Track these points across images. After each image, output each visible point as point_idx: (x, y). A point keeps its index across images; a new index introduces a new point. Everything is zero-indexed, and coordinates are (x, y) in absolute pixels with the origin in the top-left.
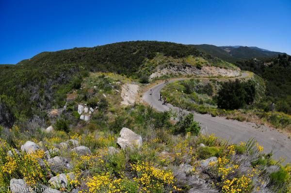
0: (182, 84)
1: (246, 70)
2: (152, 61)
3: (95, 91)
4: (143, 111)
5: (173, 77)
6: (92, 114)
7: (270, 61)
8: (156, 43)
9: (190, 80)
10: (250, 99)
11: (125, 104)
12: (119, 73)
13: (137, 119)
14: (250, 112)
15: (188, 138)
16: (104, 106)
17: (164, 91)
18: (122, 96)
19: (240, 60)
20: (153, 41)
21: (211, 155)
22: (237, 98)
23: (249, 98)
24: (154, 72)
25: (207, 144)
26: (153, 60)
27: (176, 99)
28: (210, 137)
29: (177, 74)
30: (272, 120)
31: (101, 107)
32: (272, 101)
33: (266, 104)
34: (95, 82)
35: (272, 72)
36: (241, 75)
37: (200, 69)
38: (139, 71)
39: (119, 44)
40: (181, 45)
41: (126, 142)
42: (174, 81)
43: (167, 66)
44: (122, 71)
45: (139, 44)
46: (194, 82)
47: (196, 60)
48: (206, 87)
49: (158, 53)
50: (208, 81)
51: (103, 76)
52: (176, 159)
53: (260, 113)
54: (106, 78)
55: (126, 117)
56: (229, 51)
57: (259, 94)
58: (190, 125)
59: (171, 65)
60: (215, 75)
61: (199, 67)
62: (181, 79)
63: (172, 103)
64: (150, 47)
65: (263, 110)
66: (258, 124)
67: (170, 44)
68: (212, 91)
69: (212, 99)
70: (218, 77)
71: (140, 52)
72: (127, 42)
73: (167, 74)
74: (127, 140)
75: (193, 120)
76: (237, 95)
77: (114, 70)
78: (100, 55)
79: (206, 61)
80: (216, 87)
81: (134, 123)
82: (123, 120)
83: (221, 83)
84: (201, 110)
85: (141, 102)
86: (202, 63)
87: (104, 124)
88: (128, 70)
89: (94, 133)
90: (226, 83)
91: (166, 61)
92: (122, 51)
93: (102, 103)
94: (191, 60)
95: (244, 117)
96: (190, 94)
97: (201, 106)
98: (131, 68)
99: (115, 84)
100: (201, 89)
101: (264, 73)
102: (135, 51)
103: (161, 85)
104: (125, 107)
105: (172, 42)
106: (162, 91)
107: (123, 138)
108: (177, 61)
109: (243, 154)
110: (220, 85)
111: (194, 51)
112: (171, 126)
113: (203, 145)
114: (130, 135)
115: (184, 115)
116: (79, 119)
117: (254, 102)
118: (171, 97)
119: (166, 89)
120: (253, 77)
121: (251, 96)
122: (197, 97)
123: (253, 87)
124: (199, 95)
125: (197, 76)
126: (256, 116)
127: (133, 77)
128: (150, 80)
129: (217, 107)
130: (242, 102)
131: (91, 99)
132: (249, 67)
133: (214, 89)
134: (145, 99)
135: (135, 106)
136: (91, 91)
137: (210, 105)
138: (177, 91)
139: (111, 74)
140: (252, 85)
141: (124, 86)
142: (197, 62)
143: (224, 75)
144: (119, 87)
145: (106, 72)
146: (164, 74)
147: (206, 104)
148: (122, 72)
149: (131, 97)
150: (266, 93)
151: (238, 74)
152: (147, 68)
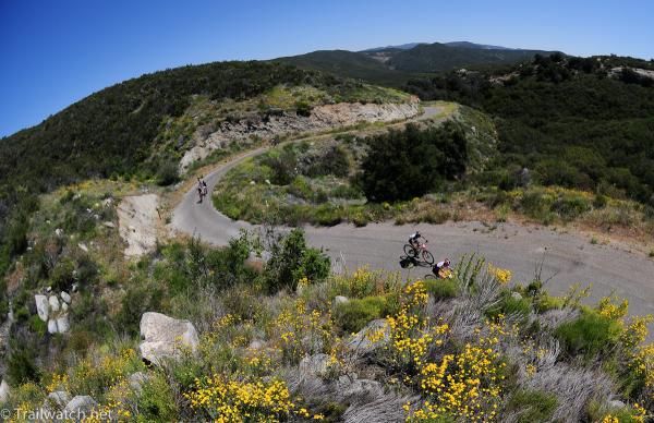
0: (263, 163)
1: (436, 98)
2: (180, 122)
3: (60, 243)
4: (180, 257)
5: (239, 149)
6: (70, 310)
7: (509, 72)
8: (189, 71)
9: (285, 148)
10: (454, 167)
11: (134, 252)
12: (105, 175)
13: (173, 282)
14: (458, 198)
15: (305, 292)
16: (88, 276)
17: (222, 190)
18: (122, 235)
19: (420, 77)
20: (182, 68)
21: (370, 318)
22: (416, 170)
23: (451, 163)
24: (189, 149)
25: (354, 293)
26: (184, 117)
27: (255, 204)
28: (356, 275)
29: (249, 141)
30: (526, 207)
31: (83, 281)
32: (520, 163)
33: (504, 172)
34: (55, 218)
35: (514, 97)
36: (421, 114)
37: (308, 115)
38: (153, 155)
39: (100, 94)
40: (254, 65)
41: (160, 347)
42: (243, 159)
43: (219, 124)
44: (112, 167)
45: (148, 83)
46: (296, 151)
47: (296, 95)
48: (329, 157)
49: (195, 96)
50: (333, 141)
51: (71, 195)
52: (285, 351)
53: (489, 196)
54: (78, 199)
55: (145, 287)
56: (387, 59)
57: (478, 152)
58: (300, 261)
59: (229, 120)
60: (348, 124)
61: (303, 111)
62: (260, 150)
63: (246, 217)
64: (174, 85)
65: (495, 188)
66: (488, 223)
67: (226, 64)
68: (346, 164)
69: (348, 185)
70: (357, 128)
71: (150, 104)
72: (117, 85)
73: (223, 145)
74: (161, 343)
75: (303, 246)
76: (415, 163)
77: (92, 170)
78: (58, 140)
79: (322, 93)
80: (355, 152)
81: (168, 298)
82: (143, 296)
83: (367, 140)
84: (325, 218)
85: (172, 235)
86: (312, 99)
87: (103, 325)
88: (124, 160)
89: (89, 355)
90: (380, 139)
91: (217, 113)
92: (108, 113)
93: (83, 268)
94: (282, 96)
95: (446, 211)
96: (288, 183)
97: (321, 207)
98: (131, 155)
99: (101, 207)
100: (317, 164)
101: (490, 101)
102: (136, 105)
103: (211, 178)
104: (136, 262)
105: (229, 60)
106: (217, 192)
107: (151, 340)
108: (244, 108)
109: (454, 297)
110: (365, 146)
111: (289, 71)
112: (257, 274)
113: (342, 299)
114: (165, 329)
115: (279, 239)
116: (47, 333)
117: (468, 173)
118: (242, 202)
119: (226, 184)
120: (458, 114)
121: (457, 158)
122: (309, 188)
123: (459, 139)
124: (313, 182)
125: (302, 133)
126: (478, 205)
127: (139, 176)
128: (182, 172)
129: (365, 200)
130: (430, 177)
131: (57, 270)
132: (445, 92)
133: (349, 157)
134: (180, 224)
135: (159, 251)
136: (51, 248)
137: (347, 199)
138: (253, 183)
139: (87, 184)
140: (455, 133)
141: (121, 205)
142: (298, 99)
143: (375, 120)
144: (111, 213)
145: (74, 183)
146: (215, 147)
147: (334, 199)
148: (112, 171)
149: (145, 232)
150: (498, 149)
151: (413, 111)
152: (169, 142)
